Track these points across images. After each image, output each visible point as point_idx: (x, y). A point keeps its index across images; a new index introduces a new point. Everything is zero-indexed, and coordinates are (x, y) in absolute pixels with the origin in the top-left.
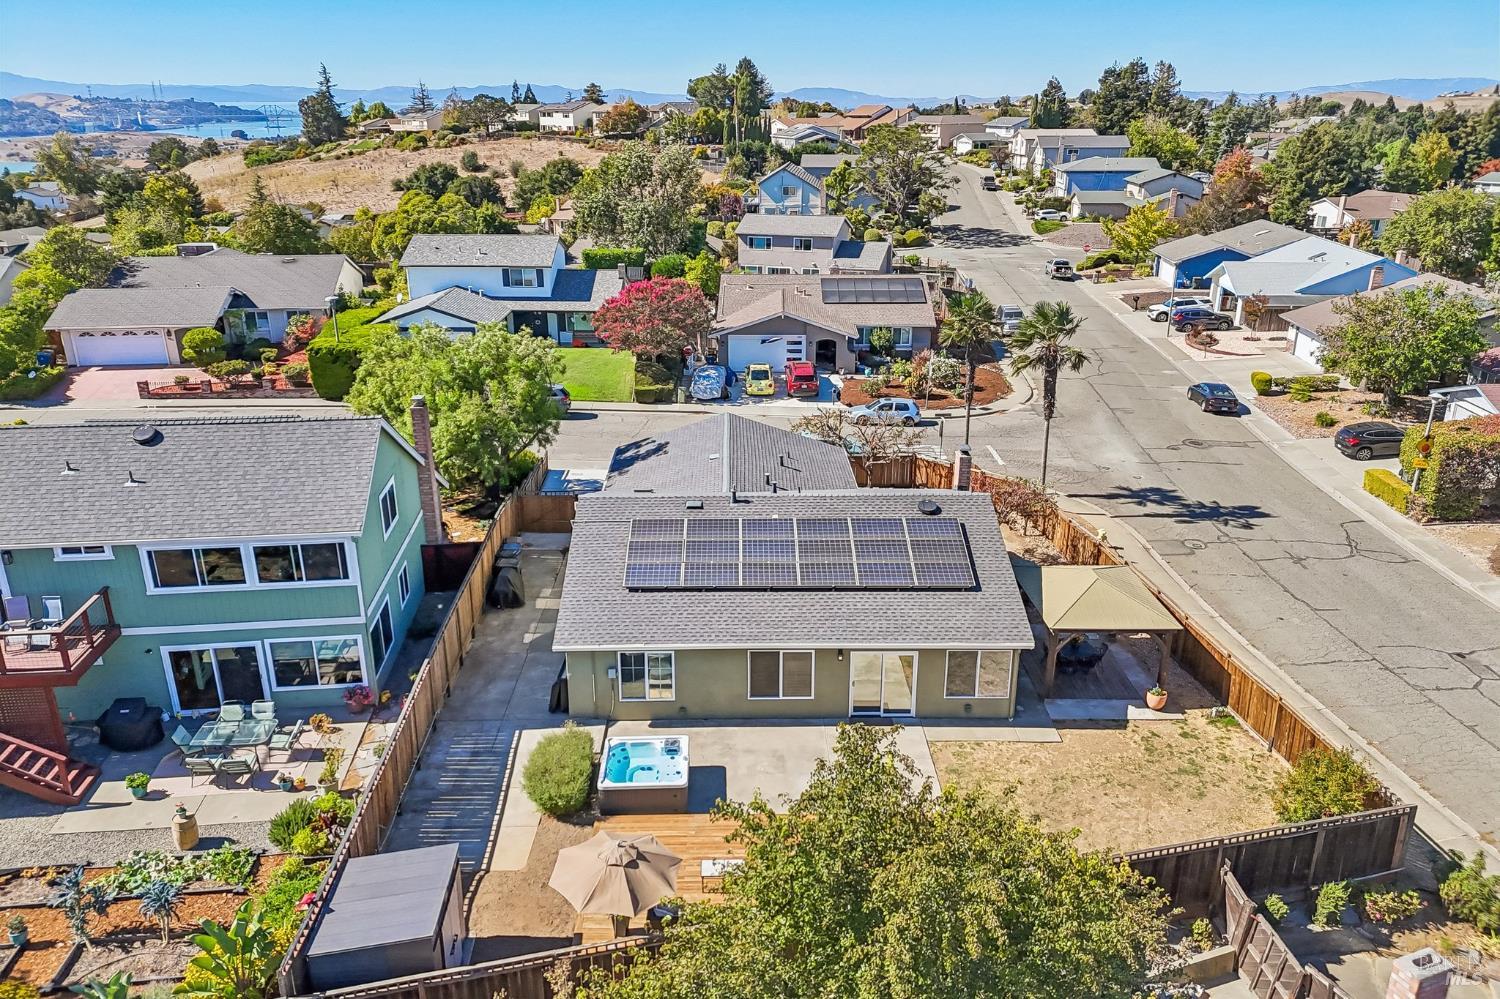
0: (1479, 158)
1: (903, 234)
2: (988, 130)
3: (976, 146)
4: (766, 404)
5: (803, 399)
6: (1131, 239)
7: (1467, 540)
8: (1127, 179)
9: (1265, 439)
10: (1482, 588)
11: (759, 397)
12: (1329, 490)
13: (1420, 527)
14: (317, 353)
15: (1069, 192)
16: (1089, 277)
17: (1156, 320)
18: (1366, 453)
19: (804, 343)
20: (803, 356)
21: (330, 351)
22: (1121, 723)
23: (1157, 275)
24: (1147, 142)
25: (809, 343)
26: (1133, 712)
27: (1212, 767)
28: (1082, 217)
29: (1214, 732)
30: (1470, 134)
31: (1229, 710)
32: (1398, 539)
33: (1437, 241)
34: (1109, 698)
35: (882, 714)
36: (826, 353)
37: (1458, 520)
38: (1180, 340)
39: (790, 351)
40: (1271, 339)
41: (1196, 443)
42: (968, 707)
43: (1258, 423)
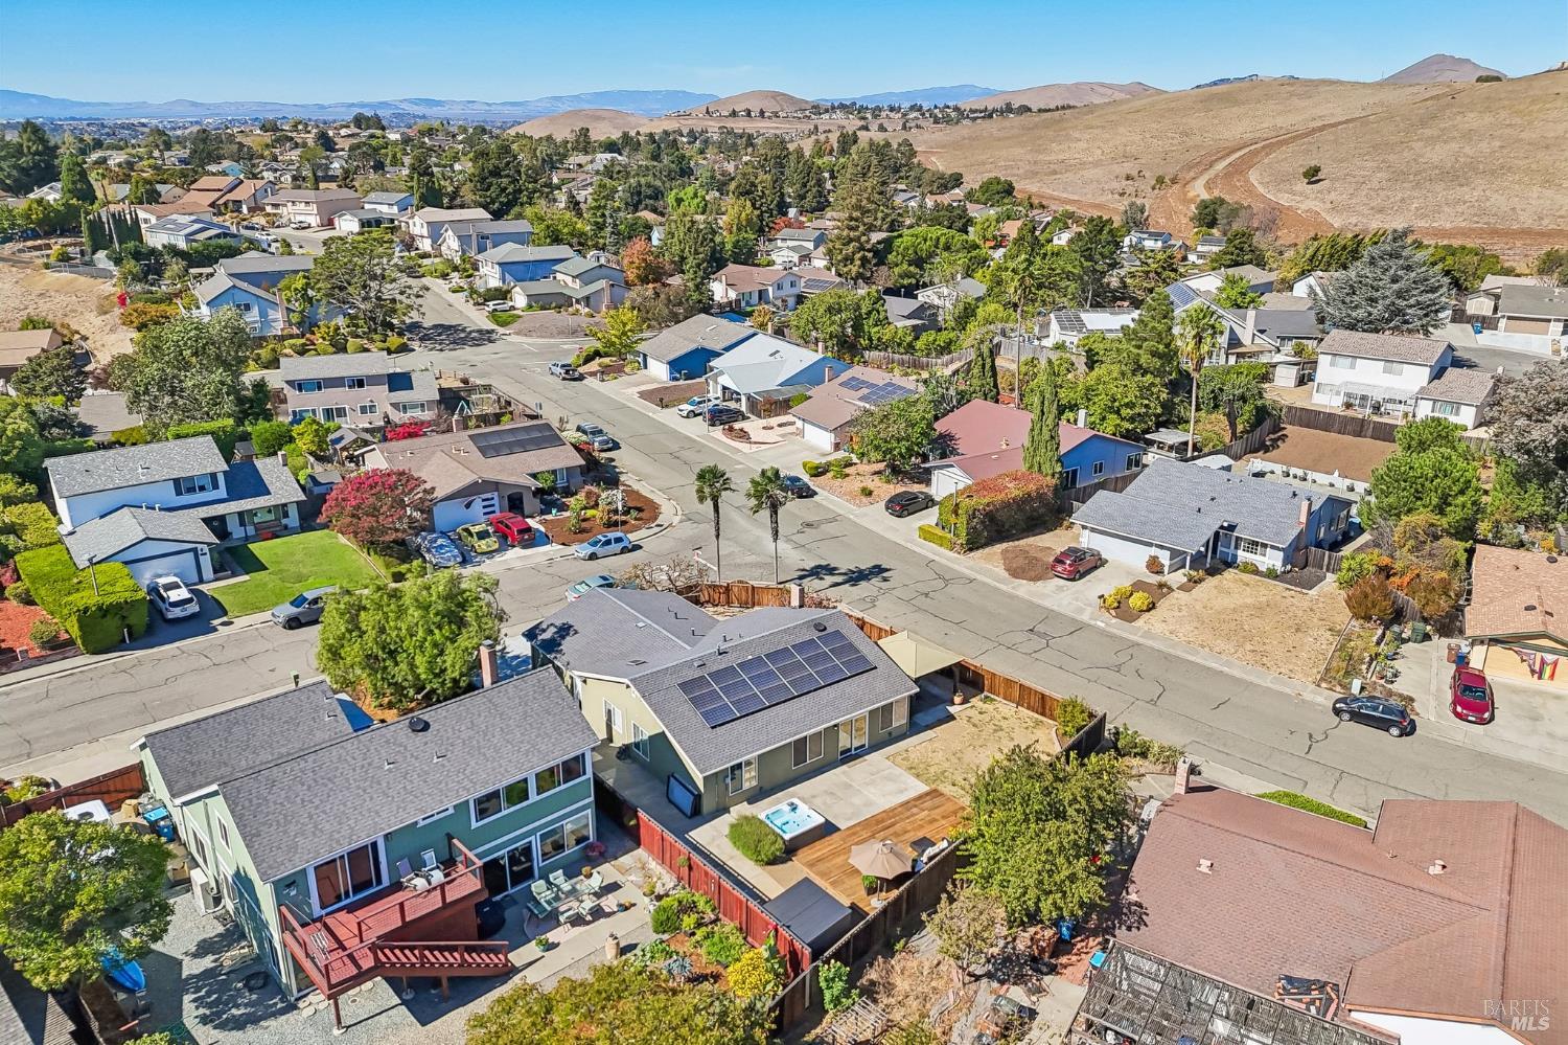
0: (771, 216)
1: (385, 342)
2: (367, 206)
3: (363, 225)
4: (498, 558)
5: (524, 547)
6: (614, 339)
7: (987, 559)
8: (554, 268)
9: (842, 512)
10: (1013, 588)
11: (490, 554)
12: (903, 543)
13: (961, 557)
14: (85, 613)
15: (504, 282)
16: (593, 374)
17: (687, 417)
18: (906, 513)
19: (496, 498)
20: (497, 508)
21: (100, 608)
22: (951, 718)
23: (646, 368)
24: (548, 227)
25: (501, 498)
26: (952, 709)
27: (1004, 724)
28: (530, 307)
29: (988, 707)
30: (761, 197)
31: (986, 693)
32: (956, 567)
33: (832, 329)
34: (936, 706)
35: (853, 752)
36: (515, 503)
37: (977, 548)
38: (718, 432)
39: (484, 507)
40: (780, 425)
41: (809, 525)
42: (890, 734)
43: (826, 499)
